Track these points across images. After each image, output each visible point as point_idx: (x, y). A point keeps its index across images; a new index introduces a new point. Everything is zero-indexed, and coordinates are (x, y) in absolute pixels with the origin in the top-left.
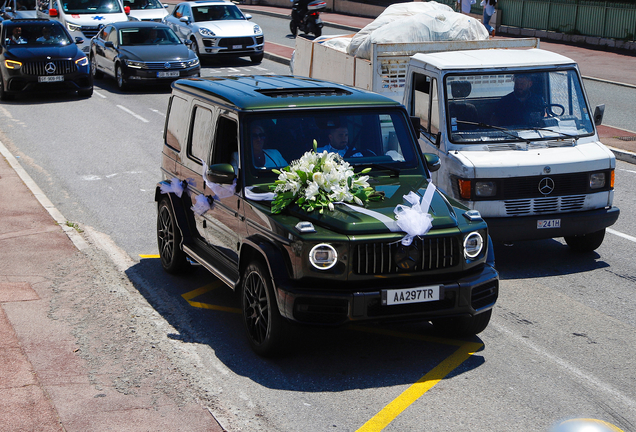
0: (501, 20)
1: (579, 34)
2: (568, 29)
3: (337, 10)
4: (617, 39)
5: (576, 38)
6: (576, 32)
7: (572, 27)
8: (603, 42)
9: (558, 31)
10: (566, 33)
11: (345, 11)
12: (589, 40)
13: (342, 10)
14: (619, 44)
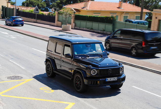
0: (75, 26)
1: (93, 29)
2: (90, 28)
3: (37, 22)
4: (101, 31)
5: (92, 30)
6: (92, 29)
7: (91, 28)
8: (98, 31)
9: (88, 28)
10: (90, 29)
11: (39, 22)
12: (95, 31)
13: (38, 22)
14: (102, 32)
